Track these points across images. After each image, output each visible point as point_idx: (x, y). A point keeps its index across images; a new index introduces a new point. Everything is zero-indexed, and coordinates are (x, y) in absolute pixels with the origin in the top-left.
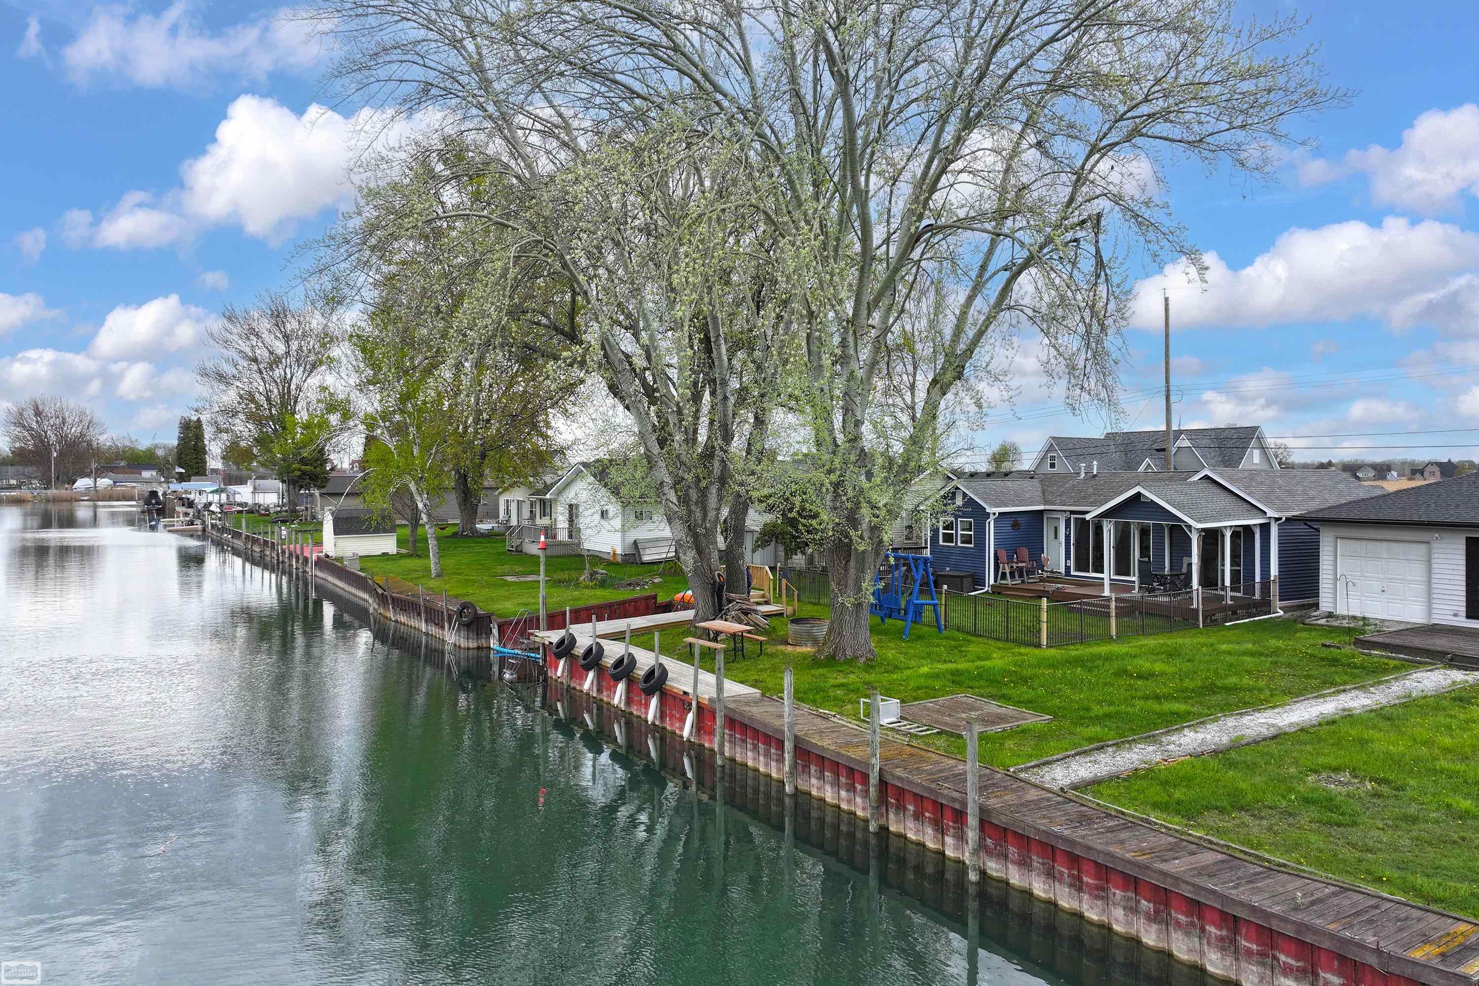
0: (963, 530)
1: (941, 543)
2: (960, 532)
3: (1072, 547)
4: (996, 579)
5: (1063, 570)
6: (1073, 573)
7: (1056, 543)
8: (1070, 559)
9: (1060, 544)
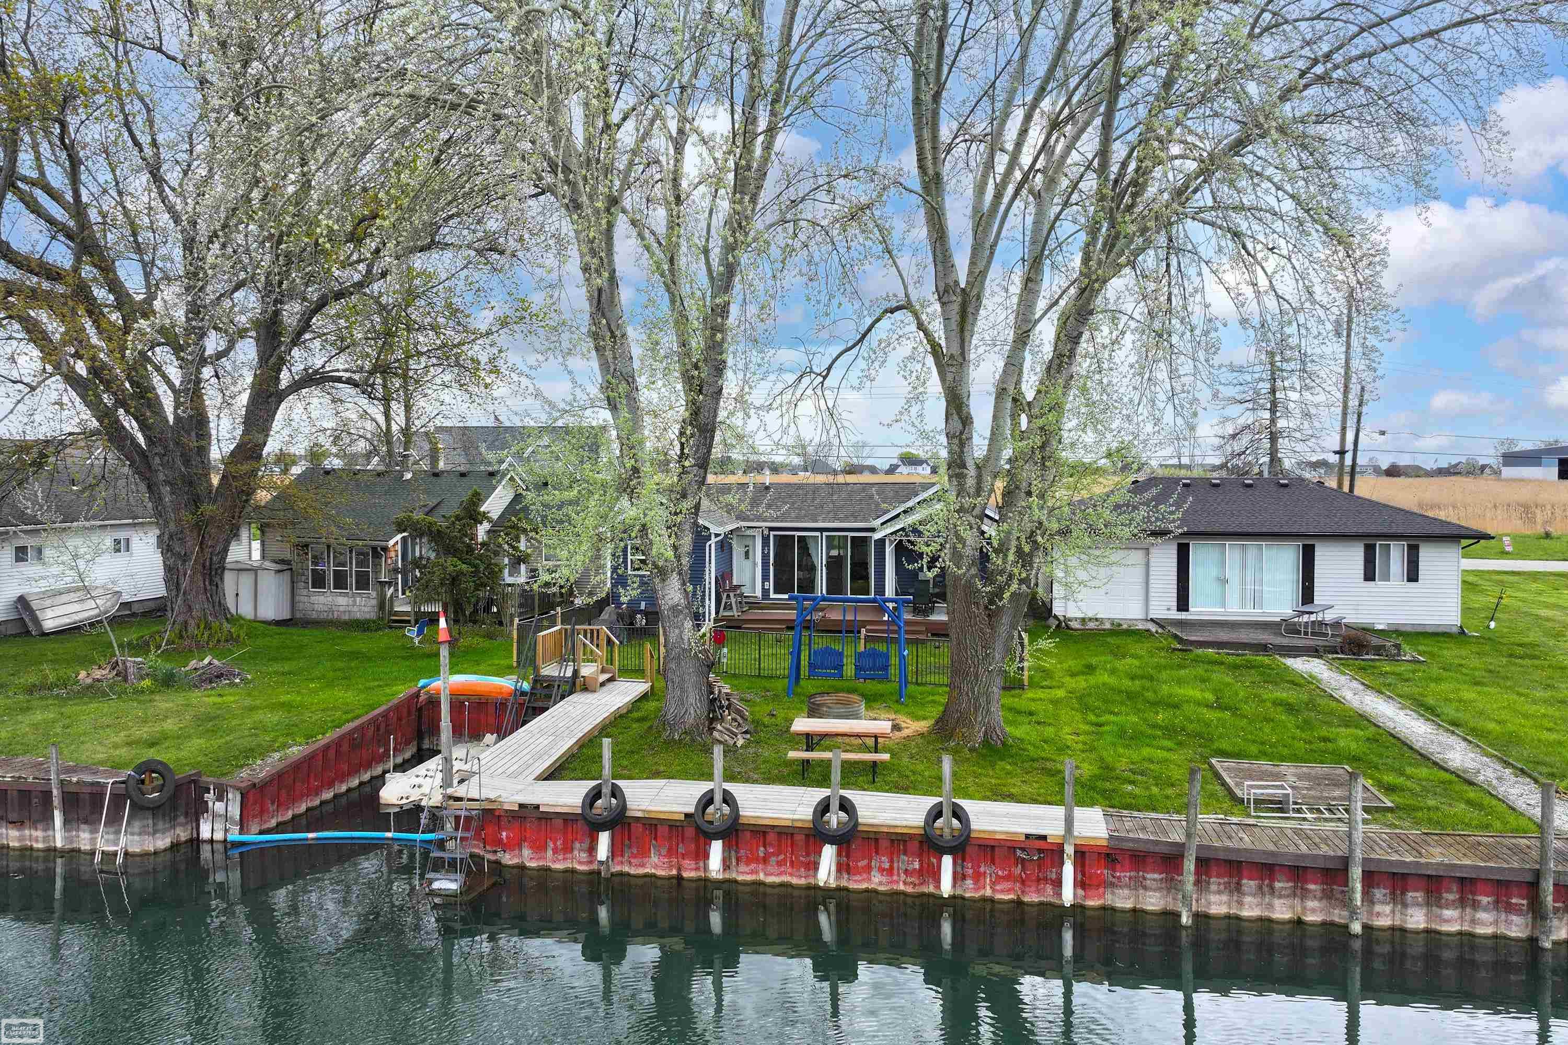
1: (629, 571)
3: (771, 568)
4: (717, 613)
5: (759, 593)
6: (772, 596)
7: (748, 564)
8: (768, 580)
9: (755, 564)
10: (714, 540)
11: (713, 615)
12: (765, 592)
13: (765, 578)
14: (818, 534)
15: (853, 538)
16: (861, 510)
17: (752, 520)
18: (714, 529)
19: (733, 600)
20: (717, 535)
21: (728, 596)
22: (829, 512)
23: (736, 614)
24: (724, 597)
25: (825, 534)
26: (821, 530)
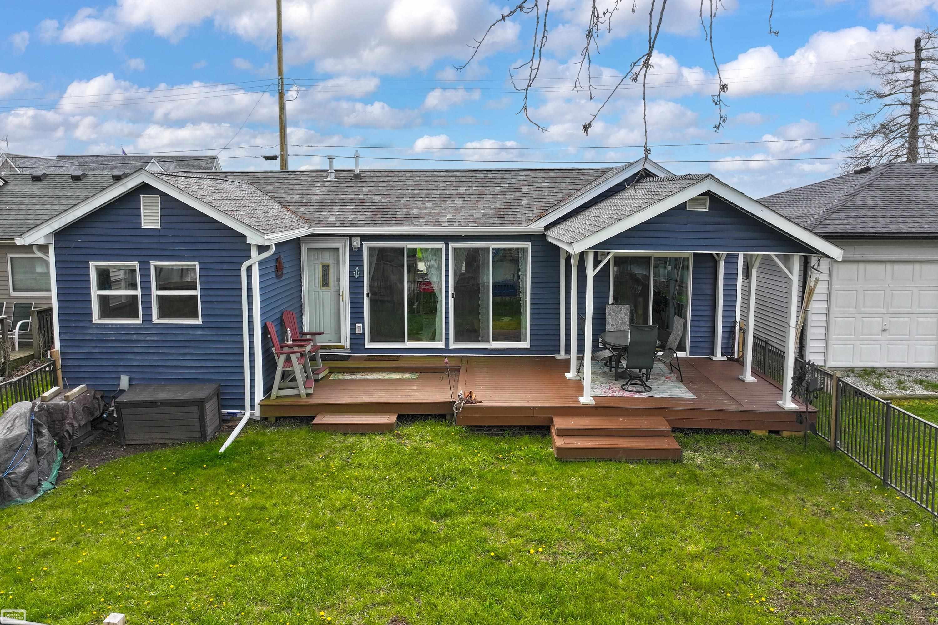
0: (160, 288)
1: (96, 318)
2: (155, 293)
3: (366, 301)
4: (268, 390)
5: (346, 341)
6: (368, 345)
7: (327, 295)
8: (362, 320)
9: (339, 295)
10: (256, 258)
11: (259, 396)
12: (357, 339)
13: (356, 317)
14: (441, 245)
15: (496, 250)
16: (507, 207)
17: (333, 224)
18: (253, 239)
19: (297, 368)
20: (262, 249)
21: (288, 360)
22: (457, 211)
23: (303, 391)
24: (281, 361)
25: (452, 245)
26: (447, 239)
